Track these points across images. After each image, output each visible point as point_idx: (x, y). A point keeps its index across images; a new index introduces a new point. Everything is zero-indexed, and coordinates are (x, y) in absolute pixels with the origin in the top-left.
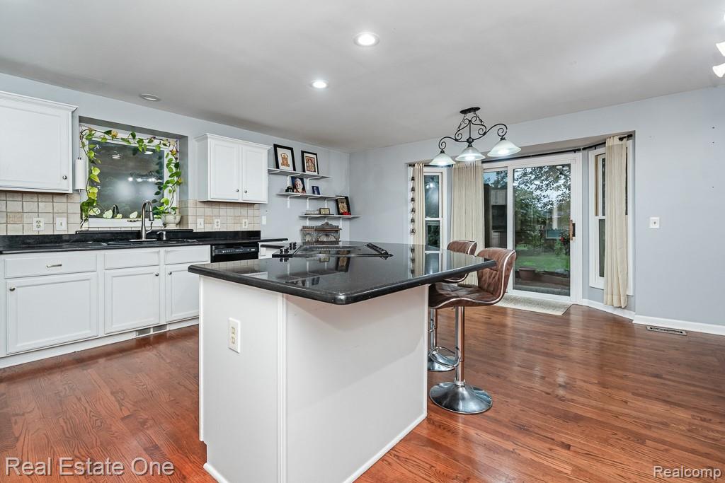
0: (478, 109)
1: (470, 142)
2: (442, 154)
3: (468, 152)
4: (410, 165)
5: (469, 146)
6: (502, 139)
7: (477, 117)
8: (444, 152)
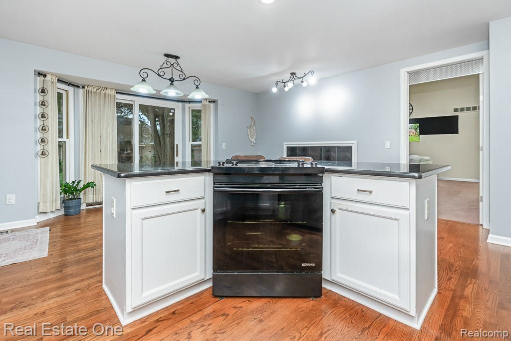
0: (179, 58)
1: (172, 80)
2: (143, 82)
3: (170, 89)
4: (40, 74)
5: (171, 84)
6: (197, 88)
7: (178, 64)
8: (145, 81)
